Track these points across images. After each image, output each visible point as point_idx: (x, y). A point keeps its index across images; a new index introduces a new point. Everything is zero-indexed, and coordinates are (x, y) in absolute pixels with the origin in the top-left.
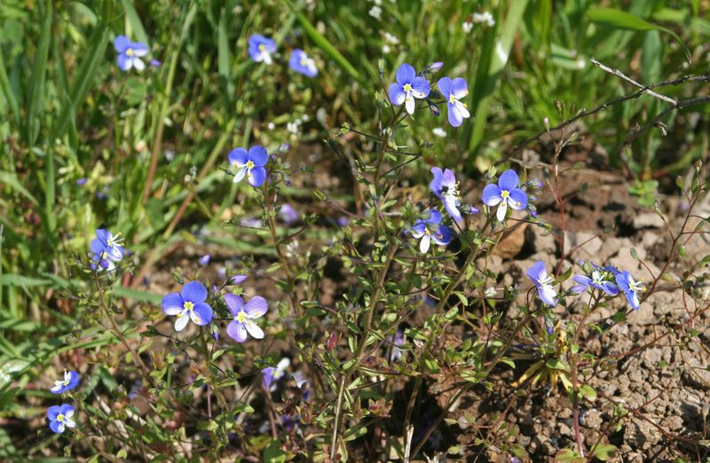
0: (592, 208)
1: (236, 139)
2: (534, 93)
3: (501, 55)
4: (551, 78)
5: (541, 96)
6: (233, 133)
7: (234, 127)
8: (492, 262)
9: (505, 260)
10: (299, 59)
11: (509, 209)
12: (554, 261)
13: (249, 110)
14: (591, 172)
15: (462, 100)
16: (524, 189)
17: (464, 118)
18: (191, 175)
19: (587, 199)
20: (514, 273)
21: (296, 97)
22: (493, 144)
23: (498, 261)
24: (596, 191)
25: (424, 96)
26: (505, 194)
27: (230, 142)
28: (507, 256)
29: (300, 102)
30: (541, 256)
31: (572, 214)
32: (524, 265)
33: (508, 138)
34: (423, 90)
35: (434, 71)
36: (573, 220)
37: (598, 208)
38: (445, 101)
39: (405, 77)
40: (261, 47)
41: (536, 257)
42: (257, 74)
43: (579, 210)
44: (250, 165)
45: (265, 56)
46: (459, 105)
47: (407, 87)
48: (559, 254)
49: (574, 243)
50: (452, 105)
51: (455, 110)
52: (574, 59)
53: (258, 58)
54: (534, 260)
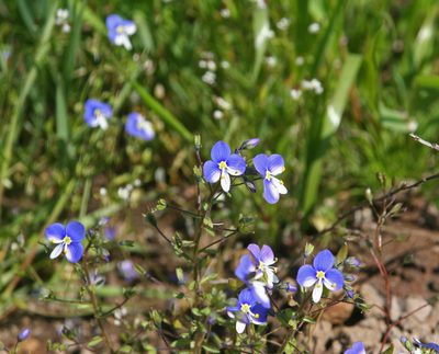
0: (423, 270)
1: (75, 199)
2: (369, 152)
3: (334, 117)
4: (385, 137)
5: (376, 156)
6: (73, 194)
7: (74, 188)
8: (321, 327)
9: (334, 326)
10: (135, 122)
11: (325, 290)
12: (383, 327)
13: (88, 171)
14: (423, 233)
15: (278, 177)
16: (341, 268)
17: (281, 195)
18: (18, 243)
19: (418, 262)
20: (343, 341)
21: (134, 158)
22: (330, 202)
23: (327, 326)
24: (427, 253)
25: (239, 173)
26: (321, 274)
27: (69, 201)
28: (336, 321)
29: (140, 162)
30: (370, 321)
31: (403, 277)
32: (353, 332)
33: (345, 196)
34: (239, 168)
35: (251, 147)
36: (405, 284)
37: (428, 271)
38: (262, 178)
39: (221, 154)
40: (97, 112)
41: (365, 322)
42: (95, 137)
43: (410, 273)
44: (68, 240)
45: (101, 121)
46: (276, 181)
47: (223, 165)
48: (388, 321)
49: (404, 309)
50: (268, 182)
51: (272, 186)
52: (406, 121)
53: (94, 123)
54: (363, 327)
